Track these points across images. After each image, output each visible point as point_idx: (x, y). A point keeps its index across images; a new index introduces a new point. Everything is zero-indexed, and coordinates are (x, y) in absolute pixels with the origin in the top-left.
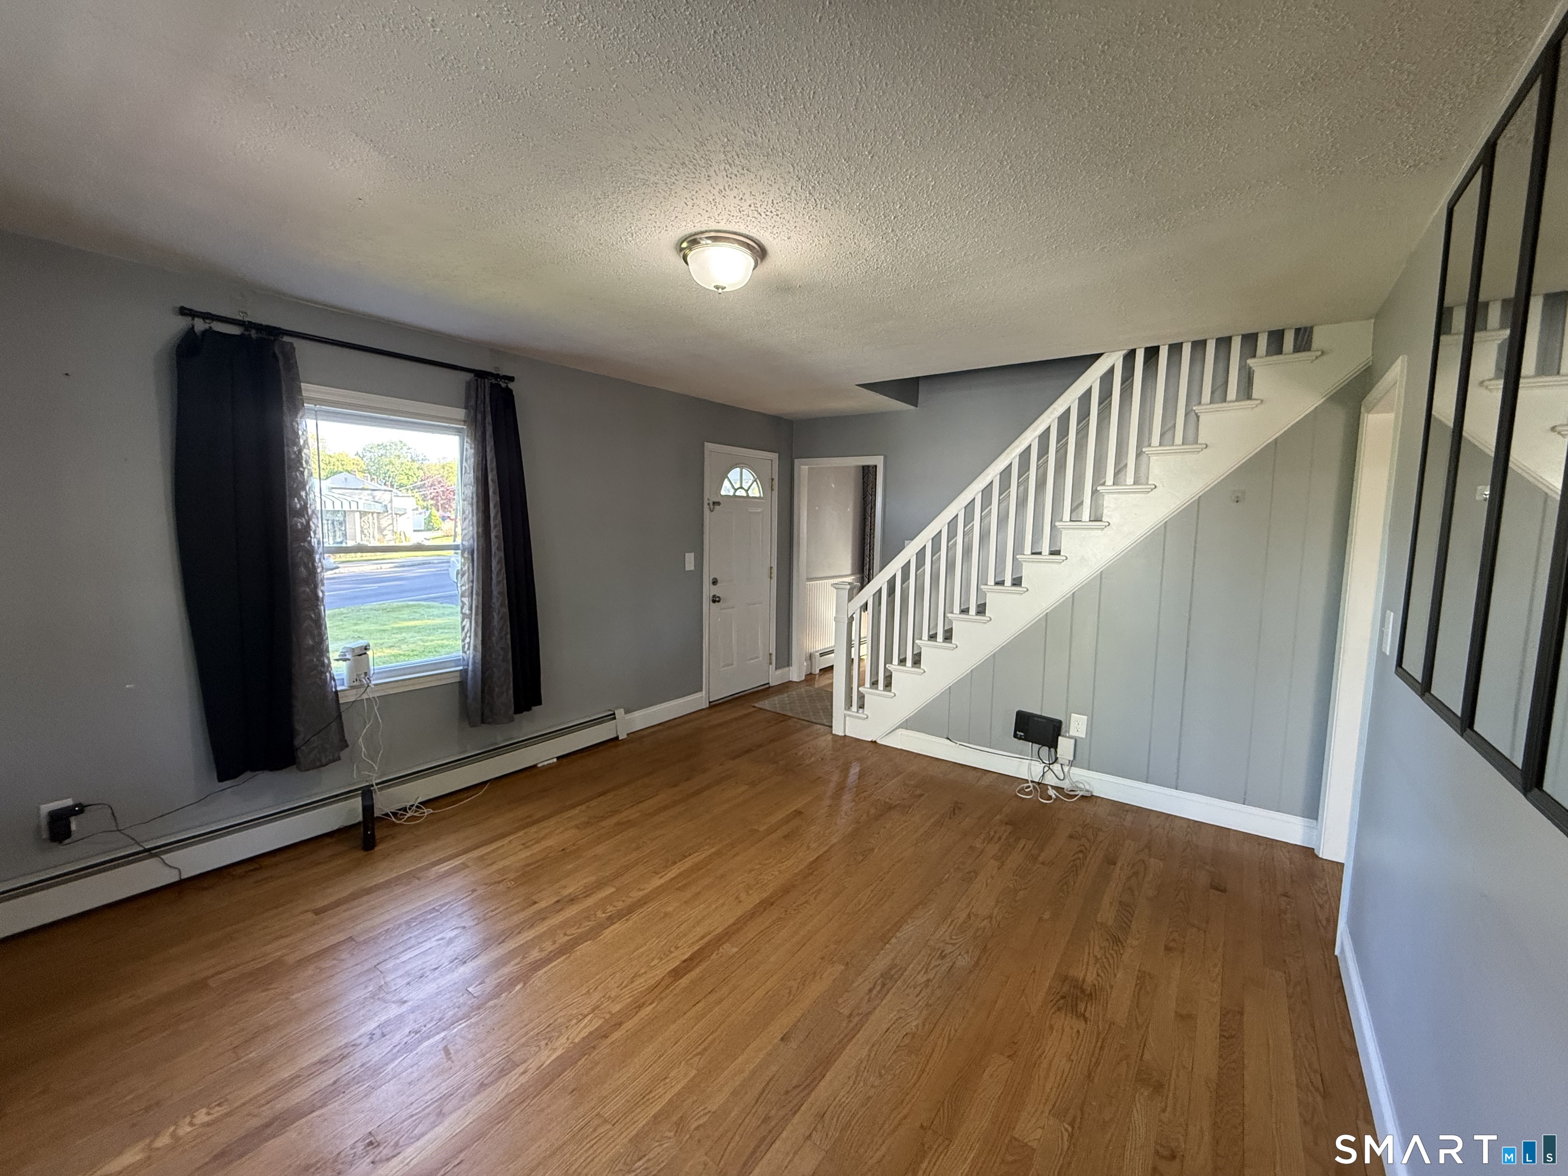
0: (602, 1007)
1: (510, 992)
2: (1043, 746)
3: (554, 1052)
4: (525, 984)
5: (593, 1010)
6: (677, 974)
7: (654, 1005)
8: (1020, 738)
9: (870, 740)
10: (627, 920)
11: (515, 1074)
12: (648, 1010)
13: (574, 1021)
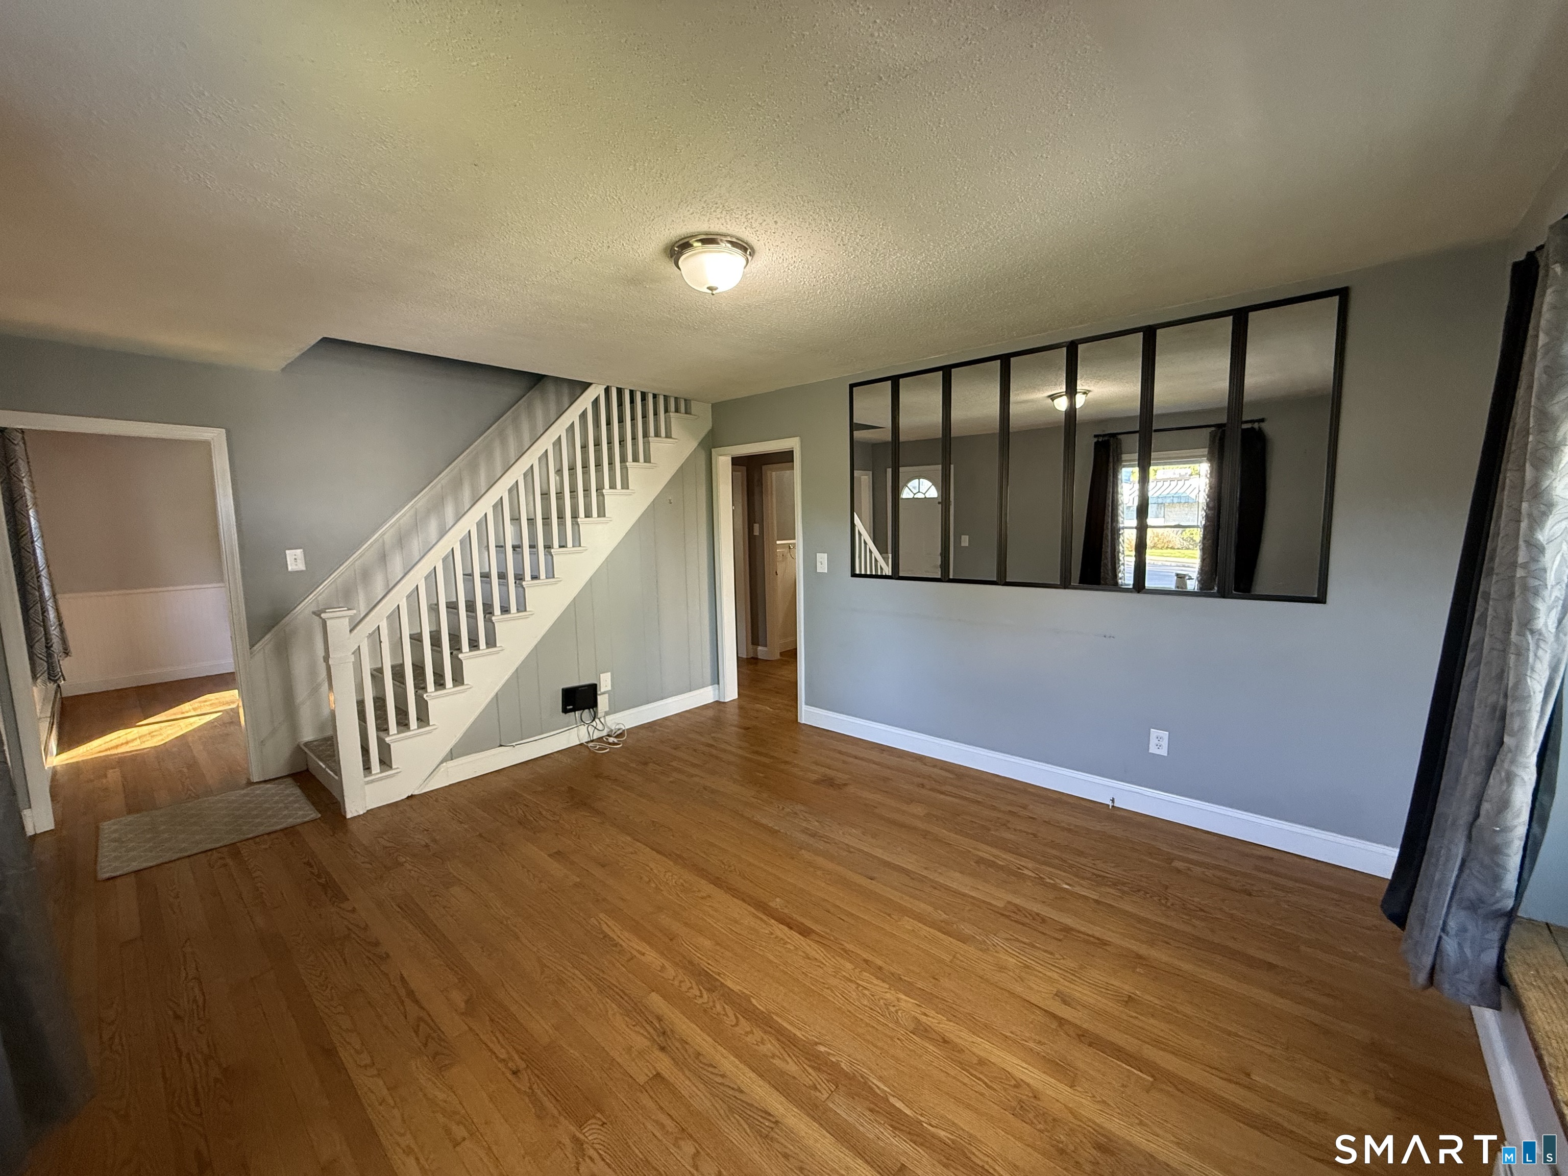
0: (848, 976)
1: (829, 1054)
2: (584, 709)
3: (901, 999)
4: (816, 1044)
5: (851, 981)
6: (805, 932)
7: (842, 942)
8: (571, 711)
9: (405, 796)
10: (719, 974)
11: (928, 1021)
12: (849, 947)
13: (866, 992)
